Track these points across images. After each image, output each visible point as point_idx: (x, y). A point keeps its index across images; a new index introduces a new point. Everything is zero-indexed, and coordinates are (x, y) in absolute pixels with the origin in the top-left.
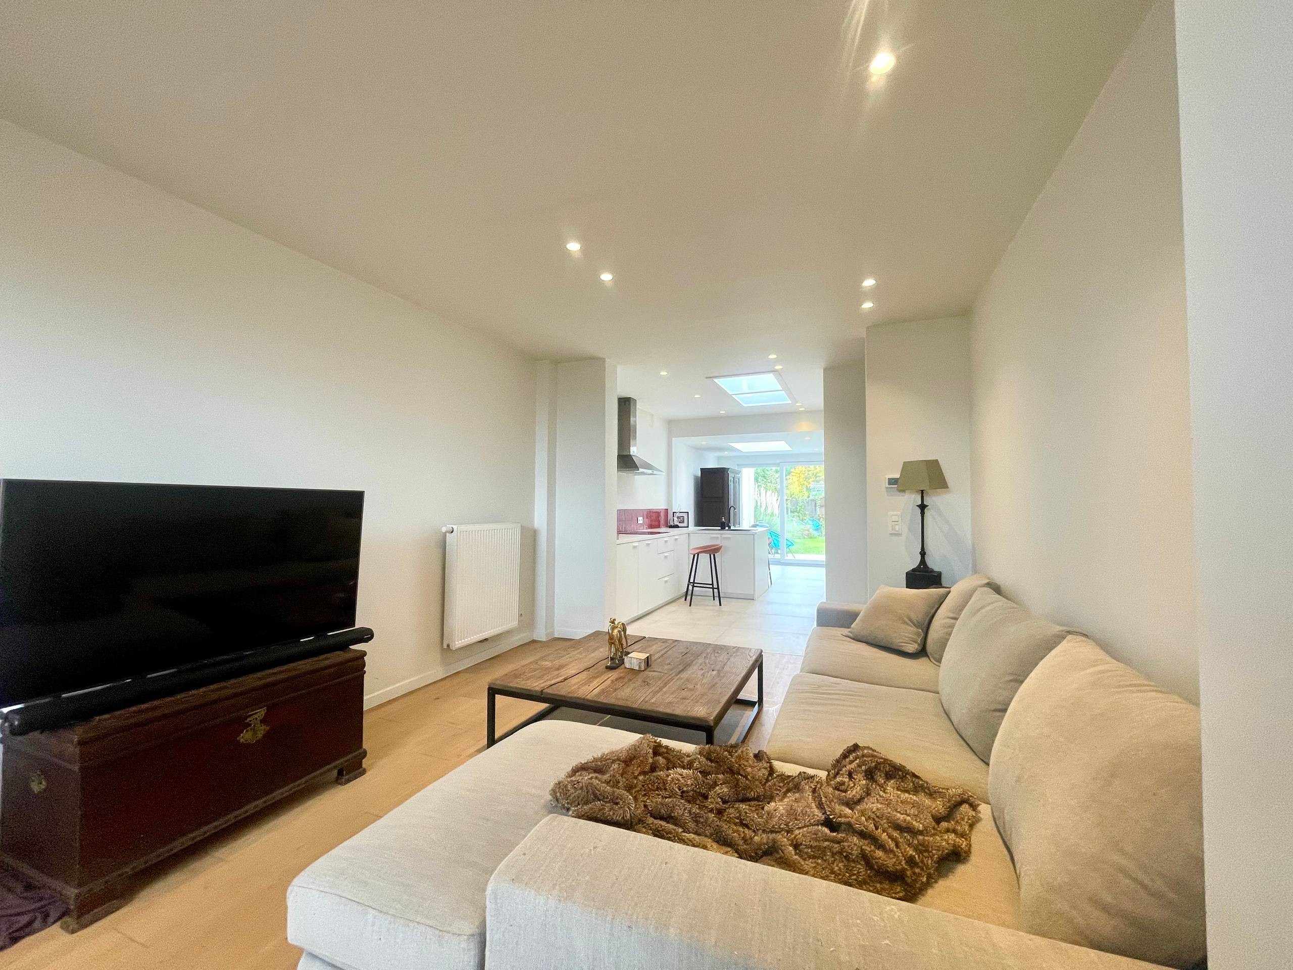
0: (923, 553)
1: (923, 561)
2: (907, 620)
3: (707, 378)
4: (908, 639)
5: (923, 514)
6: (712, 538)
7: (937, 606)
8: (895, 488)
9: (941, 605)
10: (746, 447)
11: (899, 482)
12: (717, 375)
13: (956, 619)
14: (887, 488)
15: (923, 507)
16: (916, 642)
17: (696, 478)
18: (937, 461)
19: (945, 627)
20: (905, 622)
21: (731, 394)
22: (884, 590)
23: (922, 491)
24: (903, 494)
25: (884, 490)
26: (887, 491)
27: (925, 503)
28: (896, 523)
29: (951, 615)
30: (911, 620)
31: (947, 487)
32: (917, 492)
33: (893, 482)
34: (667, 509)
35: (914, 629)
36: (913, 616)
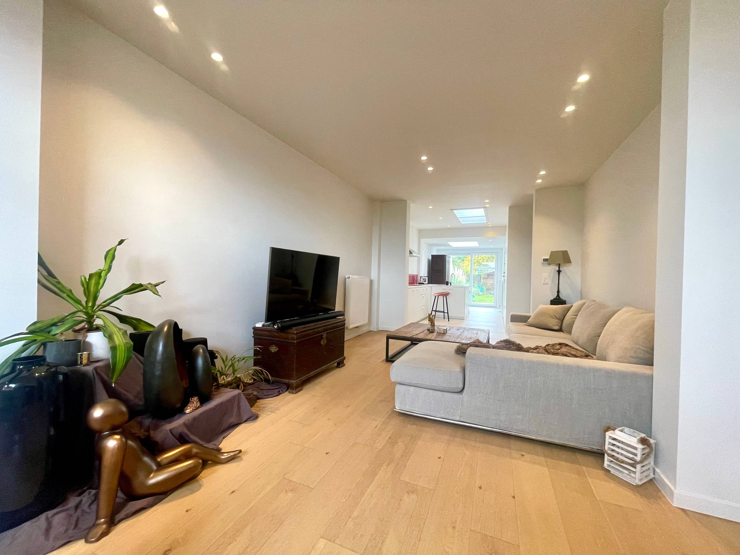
0: (558, 292)
1: (558, 295)
2: (555, 317)
3: (451, 210)
4: (554, 323)
5: (559, 274)
6: (443, 289)
7: (566, 312)
8: (546, 263)
9: (568, 311)
10: (454, 244)
11: (549, 260)
12: (456, 208)
13: (577, 315)
14: (542, 263)
15: (559, 272)
16: (558, 325)
17: (429, 261)
18: (567, 251)
19: (571, 319)
20: (553, 318)
21: (458, 217)
22: (541, 307)
23: (559, 264)
24: (549, 266)
25: (541, 264)
26: (542, 264)
27: (560, 270)
28: (546, 279)
29: (574, 314)
30: (556, 318)
31: (571, 263)
32: (556, 265)
33: (545, 260)
34: (417, 275)
35: (557, 320)
36: (557, 316)
